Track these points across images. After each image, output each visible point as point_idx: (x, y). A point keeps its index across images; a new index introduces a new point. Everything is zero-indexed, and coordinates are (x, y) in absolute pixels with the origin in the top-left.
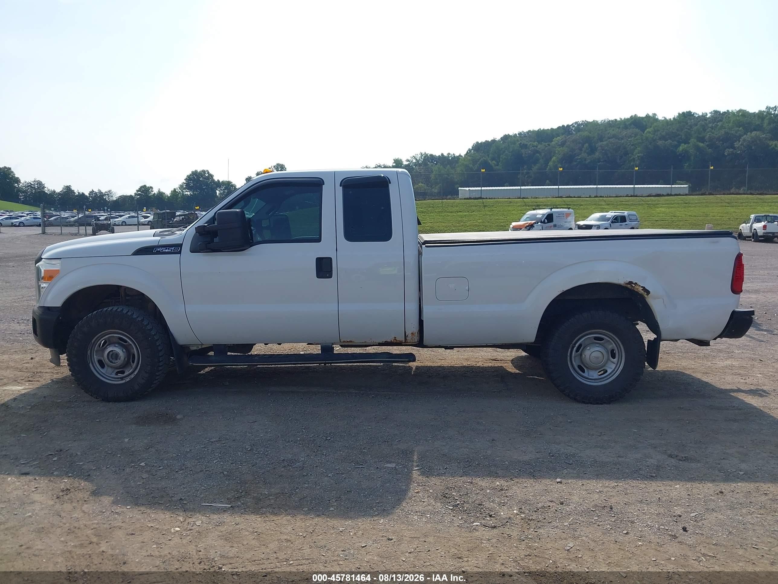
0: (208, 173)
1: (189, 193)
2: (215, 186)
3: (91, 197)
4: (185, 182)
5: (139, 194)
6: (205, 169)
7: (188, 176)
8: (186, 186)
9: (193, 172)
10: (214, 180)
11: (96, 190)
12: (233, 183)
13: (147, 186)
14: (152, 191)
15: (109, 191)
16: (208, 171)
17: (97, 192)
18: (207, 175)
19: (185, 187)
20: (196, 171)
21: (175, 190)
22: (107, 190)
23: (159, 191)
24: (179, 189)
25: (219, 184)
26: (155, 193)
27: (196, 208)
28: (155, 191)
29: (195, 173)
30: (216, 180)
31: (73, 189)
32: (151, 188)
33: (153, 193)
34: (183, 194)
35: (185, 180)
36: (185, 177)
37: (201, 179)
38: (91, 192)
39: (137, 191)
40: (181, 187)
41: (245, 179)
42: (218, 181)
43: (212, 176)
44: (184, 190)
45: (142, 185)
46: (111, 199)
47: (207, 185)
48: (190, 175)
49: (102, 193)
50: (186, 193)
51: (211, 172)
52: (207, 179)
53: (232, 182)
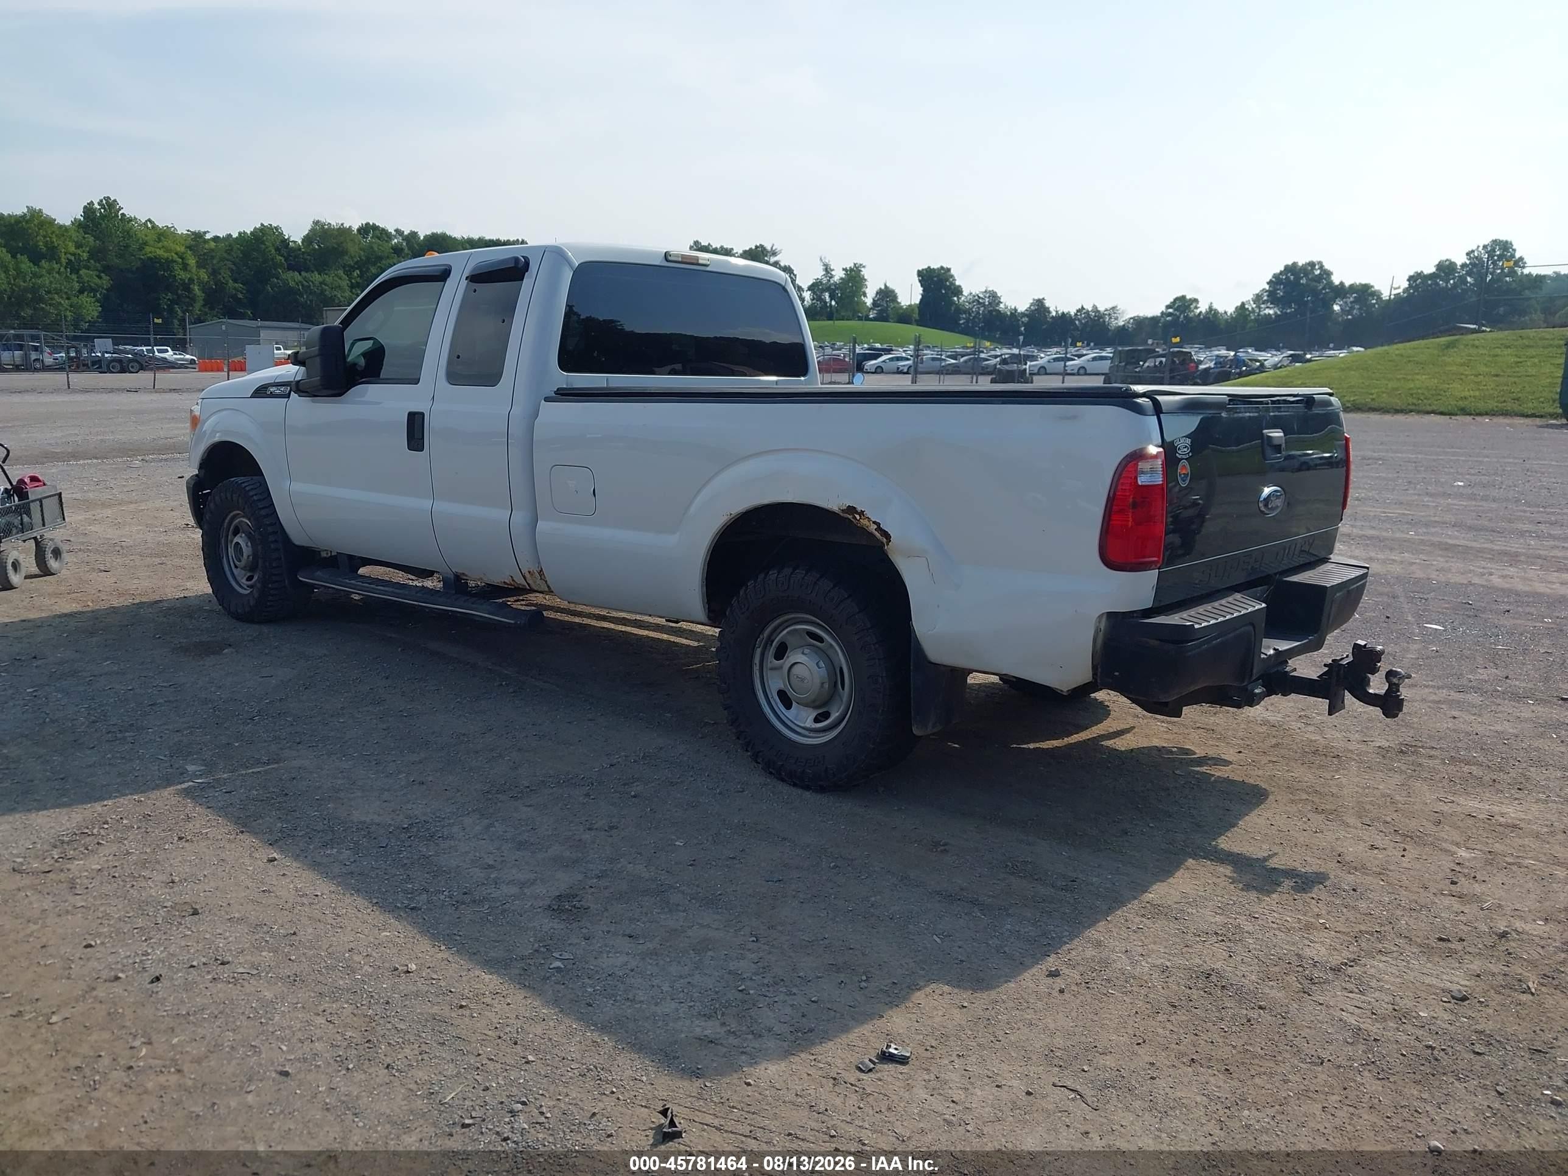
0: (1321, 267)
1: (1271, 312)
2: (1331, 295)
3: (1079, 320)
4: (1267, 287)
5: (1170, 314)
6: (1315, 260)
7: (1275, 276)
8: (1268, 296)
9: (1287, 268)
10: (1332, 282)
11: (1089, 307)
12: (1377, 288)
13: (1188, 297)
14: (1196, 308)
15: (1113, 308)
16: (1320, 263)
17: (1090, 309)
18: (1317, 272)
19: (1265, 298)
20: (1295, 264)
21: (1243, 304)
22: (1109, 306)
23: (1210, 308)
24: (1252, 303)
25: (1341, 291)
26: (1201, 312)
27: (1174, 340)
28: (1203, 308)
29: (1291, 269)
30: (1337, 282)
31: (1047, 305)
32: (1196, 301)
33: (1198, 311)
34: (1259, 315)
35: (1268, 283)
36: (1269, 277)
37: (1303, 281)
38: (1078, 311)
39: (1168, 307)
40: (1258, 298)
41: (1407, 277)
42: (1342, 283)
43: (1328, 274)
44: (1263, 306)
45: (1179, 295)
46: (1114, 323)
47: (1315, 293)
48: (1281, 273)
49: (1099, 311)
50: (1267, 311)
51: (1327, 266)
52: (1316, 281)
53: (1372, 287)
